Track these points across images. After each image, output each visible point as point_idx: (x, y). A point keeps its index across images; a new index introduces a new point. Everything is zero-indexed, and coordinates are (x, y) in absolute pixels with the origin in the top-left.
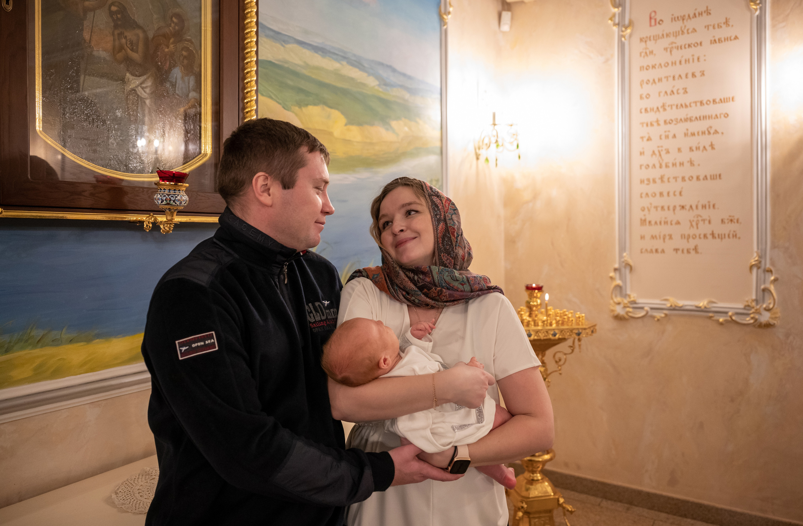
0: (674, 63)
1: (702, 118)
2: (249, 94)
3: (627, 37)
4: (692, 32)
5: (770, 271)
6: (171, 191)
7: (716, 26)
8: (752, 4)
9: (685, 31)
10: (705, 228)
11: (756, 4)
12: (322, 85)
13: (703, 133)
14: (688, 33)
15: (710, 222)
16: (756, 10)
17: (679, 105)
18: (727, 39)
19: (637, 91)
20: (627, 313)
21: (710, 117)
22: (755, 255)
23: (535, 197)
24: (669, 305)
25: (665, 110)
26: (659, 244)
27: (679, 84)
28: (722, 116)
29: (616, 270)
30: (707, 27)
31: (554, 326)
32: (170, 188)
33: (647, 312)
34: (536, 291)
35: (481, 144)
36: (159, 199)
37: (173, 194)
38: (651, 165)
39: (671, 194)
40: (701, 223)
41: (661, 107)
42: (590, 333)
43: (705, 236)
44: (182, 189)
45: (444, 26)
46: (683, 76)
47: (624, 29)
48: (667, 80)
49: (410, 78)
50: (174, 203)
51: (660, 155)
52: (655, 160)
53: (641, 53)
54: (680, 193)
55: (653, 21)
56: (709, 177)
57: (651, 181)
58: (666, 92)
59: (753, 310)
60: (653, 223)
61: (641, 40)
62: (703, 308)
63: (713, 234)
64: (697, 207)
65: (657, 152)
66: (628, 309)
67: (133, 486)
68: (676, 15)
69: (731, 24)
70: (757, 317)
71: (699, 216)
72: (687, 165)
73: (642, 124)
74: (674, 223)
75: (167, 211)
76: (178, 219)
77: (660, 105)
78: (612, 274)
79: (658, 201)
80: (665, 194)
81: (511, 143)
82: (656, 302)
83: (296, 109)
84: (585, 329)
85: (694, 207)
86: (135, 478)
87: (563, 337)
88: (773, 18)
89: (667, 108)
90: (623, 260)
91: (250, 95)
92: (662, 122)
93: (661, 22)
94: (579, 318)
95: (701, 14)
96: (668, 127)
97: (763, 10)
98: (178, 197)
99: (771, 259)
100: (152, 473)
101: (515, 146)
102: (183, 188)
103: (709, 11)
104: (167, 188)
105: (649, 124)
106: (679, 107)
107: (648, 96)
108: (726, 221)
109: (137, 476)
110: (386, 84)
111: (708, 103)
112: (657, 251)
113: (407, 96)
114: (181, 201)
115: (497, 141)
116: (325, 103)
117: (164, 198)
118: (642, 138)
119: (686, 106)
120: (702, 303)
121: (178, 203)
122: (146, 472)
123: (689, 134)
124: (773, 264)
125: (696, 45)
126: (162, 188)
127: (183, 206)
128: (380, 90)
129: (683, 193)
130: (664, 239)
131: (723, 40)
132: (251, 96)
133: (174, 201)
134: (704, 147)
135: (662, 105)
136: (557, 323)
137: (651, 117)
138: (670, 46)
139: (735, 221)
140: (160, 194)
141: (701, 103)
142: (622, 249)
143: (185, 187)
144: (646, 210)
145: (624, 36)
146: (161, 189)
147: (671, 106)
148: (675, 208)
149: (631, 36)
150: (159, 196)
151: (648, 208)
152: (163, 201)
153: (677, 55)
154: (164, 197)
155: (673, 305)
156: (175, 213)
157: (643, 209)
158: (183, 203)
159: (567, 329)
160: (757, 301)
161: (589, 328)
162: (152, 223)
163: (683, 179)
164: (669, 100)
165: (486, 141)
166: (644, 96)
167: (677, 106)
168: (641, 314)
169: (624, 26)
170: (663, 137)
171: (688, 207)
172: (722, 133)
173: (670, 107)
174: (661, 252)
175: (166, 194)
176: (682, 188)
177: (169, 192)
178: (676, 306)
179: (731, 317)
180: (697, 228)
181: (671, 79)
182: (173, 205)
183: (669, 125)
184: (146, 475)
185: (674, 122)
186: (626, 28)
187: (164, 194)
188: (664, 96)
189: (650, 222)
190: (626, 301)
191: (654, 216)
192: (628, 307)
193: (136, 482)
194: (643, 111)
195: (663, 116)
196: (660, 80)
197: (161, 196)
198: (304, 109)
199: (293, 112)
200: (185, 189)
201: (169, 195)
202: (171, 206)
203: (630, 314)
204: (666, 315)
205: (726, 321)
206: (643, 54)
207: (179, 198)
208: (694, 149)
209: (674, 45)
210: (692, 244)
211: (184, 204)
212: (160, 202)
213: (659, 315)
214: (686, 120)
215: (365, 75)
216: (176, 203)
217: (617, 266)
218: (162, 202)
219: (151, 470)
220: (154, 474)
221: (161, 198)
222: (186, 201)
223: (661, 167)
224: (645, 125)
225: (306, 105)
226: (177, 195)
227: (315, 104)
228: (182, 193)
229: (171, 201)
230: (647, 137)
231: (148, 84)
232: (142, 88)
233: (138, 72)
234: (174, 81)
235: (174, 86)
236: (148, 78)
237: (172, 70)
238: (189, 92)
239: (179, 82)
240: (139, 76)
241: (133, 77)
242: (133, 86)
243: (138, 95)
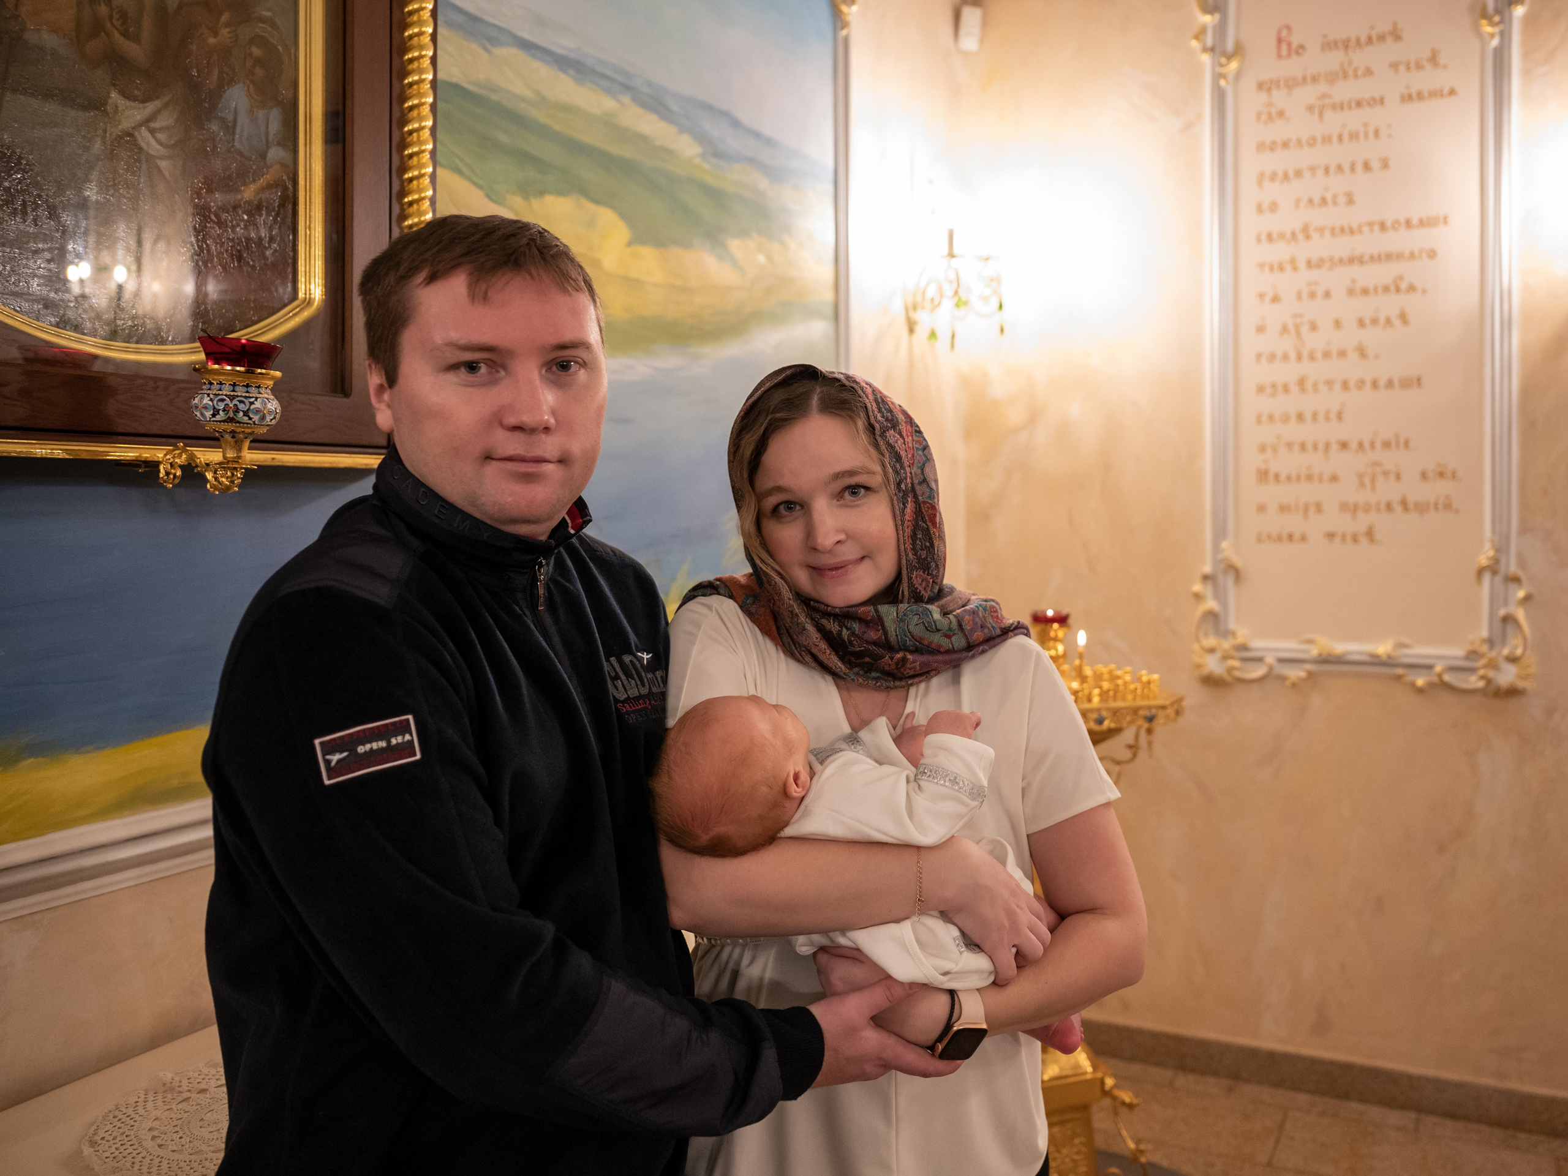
0: (1327, 140)
1: (1383, 257)
3: (1231, 77)
4: (1365, 75)
5: (1516, 580)
6: (237, 388)
7: (1413, 65)
8: (1484, 22)
9: (1351, 73)
10: (1388, 491)
11: (1492, 24)
12: (576, 148)
13: (1386, 289)
14: (1356, 76)
15: (1398, 477)
16: (1492, 35)
17: (1337, 229)
18: (1435, 94)
19: (1250, 194)
20: (1230, 670)
21: (1399, 256)
22: (1488, 546)
23: (1033, 418)
24: (1314, 652)
25: (1308, 237)
26: (1294, 523)
27: (1338, 185)
28: (1424, 255)
29: (1206, 578)
30: (1395, 66)
31: (1098, 700)
32: (236, 379)
33: (1271, 668)
34: (1056, 625)
35: (919, 299)
36: (206, 408)
37: (244, 395)
38: (1279, 355)
39: (1321, 417)
40: (1380, 480)
41: (1301, 231)
42: (1172, 714)
43: (1389, 507)
44: (266, 384)
45: (842, 28)
46: (1346, 167)
47: (1223, 60)
48: (1314, 174)
49: (769, 142)
50: (247, 418)
51: (1298, 334)
52: (1286, 344)
53: (1259, 115)
54: (1340, 416)
55: (1284, 47)
56: (1396, 383)
57: (1280, 387)
58: (1311, 201)
59: (1483, 662)
60: (1283, 477)
61: (1260, 86)
62: (1384, 657)
63: (1404, 503)
64: (1372, 445)
65: (1291, 328)
66: (1231, 662)
67: (135, 1121)
68: (1331, 38)
69: (1442, 61)
70: (1491, 674)
71: (1375, 464)
72: (1353, 356)
73: (1261, 266)
74: (1326, 477)
75: (227, 437)
76: (254, 457)
77: (1298, 226)
78: (1197, 587)
79: (1294, 432)
80: (1308, 416)
81: (985, 299)
82: (1290, 646)
83: (518, 201)
84: (1164, 707)
85: (1367, 445)
87: (1116, 724)
88: (1526, 55)
89: (1312, 233)
90: (1220, 556)
91: (419, 161)
92: (1302, 264)
93: (1301, 50)
94: (1148, 682)
95: (1381, 38)
96: (1315, 274)
97: (1505, 36)
99: (1520, 556)
101: (994, 304)
102: (267, 382)
103: (1398, 33)
104: (228, 381)
105: (1276, 266)
106: (1336, 233)
107: (1274, 207)
108: (1431, 475)
109: (142, 1097)
110: (718, 155)
111: (1396, 225)
112: (1290, 537)
113: (763, 183)
114: (264, 415)
115: (956, 293)
116: (584, 191)
117: (221, 406)
118: (1261, 296)
119: (1352, 232)
120: (1383, 649)
121: (255, 418)
122: (164, 1084)
123: (1358, 290)
124: (1522, 564)
125: (1372, 102)
126: (213, 380)
127: (268, 425)
128: (706, 166)
129: (1344, 415)
130: (1306, 512)
131: (1426, 94)
132: (421, 166)
133: (246, 413)
134: (1388, 319)
135: (1302, 226)
136: (1102, 694)
137: (1280, 252)
138: (1320, 103)
139: (1449, 475)
140: (208, 395)
141: (1383, 226)
142: (1220, 534)
143: (273, 378)
144: (1269, 449)
145: (1221, 75)
146: (211, 384)
147: (1321, 230)
148: (1327, 446)
149: (1237, 75)
150: (206, 400)
151: (1272, 445)
152: (218, 414)
153: (1334, 121)
154: (220, 403)
155: (1325, 653)
156: (247, 444)
157: (1262, 449)
158: (268, 418)
159: (1126, 707)
160: (1490, 642)
161: (1170, 704)
162: (181, 467)
163: (1345, 385)
164: (1319, 217)
165: (931, 292)
166: (1265, 206)
167: (1333, 230)
168: (1259, 672)
169: (1224, 53)
170: (1305, 295)
171: (1354, 445)
172: (1424, 291)
173: (1319, 231)
174: (1300, 540)
175: (226, 395)
176: (1343, 404)
177: (233, 390)
178: (1329, 655)
179: (1440, 675)
180: (1373, 489)
181: (1320, 173)
182: (244, 423)
183: (1316, 269)
185: (1327, 264)
186: (1229, 58)
188: (1307, 207)
189: (1276, 476)
190: (1227, 644)
191: (1286, 463)
192: (1232, 658)
193: (140, 1110)
194: (1264, 238)
195: (1304, 251)
196: (1298, 174)
197: (211, 400)
198: (536, 203)
199: (510, 208)
200: (271, 383)
201: (232, 398)
202: (238, 424)
203: (1237, 674)
204: (1310, 673)
205: (1431, 685)
206: (1263, 117)
207: (258, 405)
208: (1367, 321)
209: (1327, 101)
210: (1362, 522)
211: (271, 420)
212: (208, 414)
213: (1295, 673)
214: (1351, 261)
215: (671, 129)
216: (250, 419)
217: (1207, 569)
218: (214, 415)
219: (177, 1079)
220: (187, 1088)
221: (213, 405)
222: (277, 413)
223: (1299, 358)
224: (1267, 269)
225: (541, 193)
226: (253, 397)
227: (560, 193)
228: (266, 394)
229: (239, 412)
230: (1271, 294)
231: (166, 120)
232: (152, 132)
233: (139, 90)
234: (230, 118)
235: (230, 129)
236: (166, 106)
237: (225, 92)
238: (268, 148)
239: (243, 121)
240: (143, 101)
241: (129, 103)
242: (126, 125)
243: (141, 149)
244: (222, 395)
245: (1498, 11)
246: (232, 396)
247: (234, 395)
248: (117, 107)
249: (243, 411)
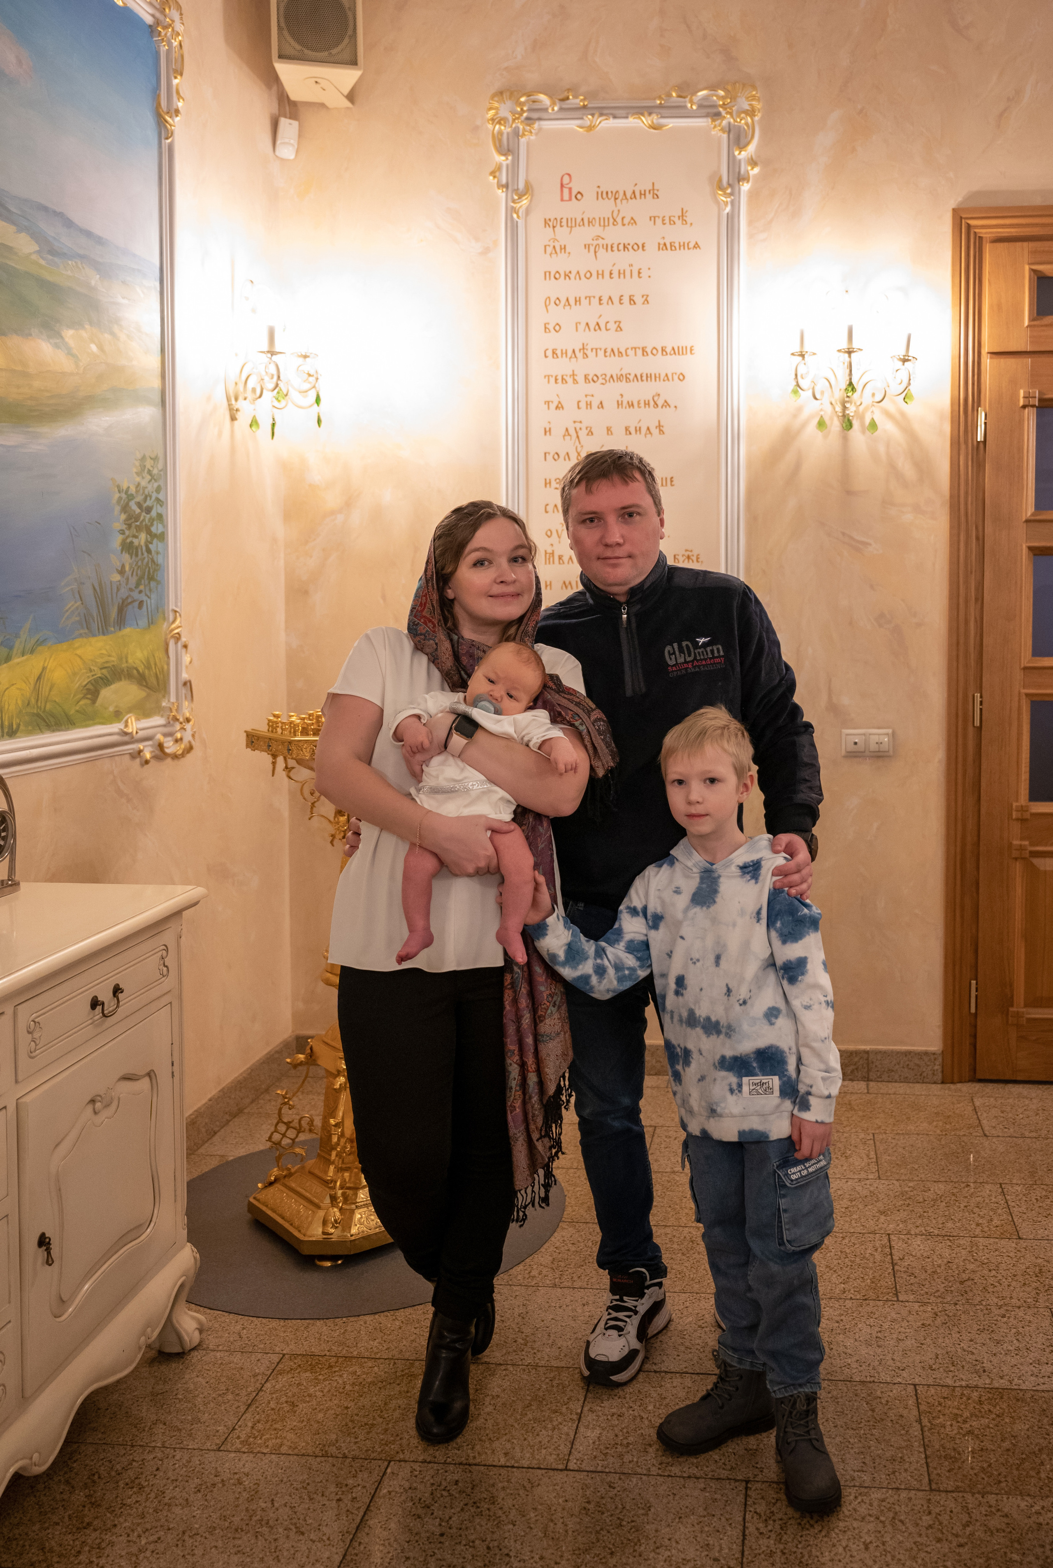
0: (600, 274)
1: (644, 378)
3: (521, 212)
4: (629, 223)
7: (667, 221)
8: (720, 192)
9: (619, 220)
11: (726, 195)
13: (647, 404)
14: (624, 225)
16: (726, 204)
17: (609, 350)
18: (684, 246)
19: (538, 316)
21: (657, 377)
23: (349, 503)
25: (586, 356)
27: (610, 313)
28: (676, 377)
30: (653, 219)
35: (241, 389)
41: (580, 350)
46: (616, 300)
47: (516, 197)
48: (590, 303)
49: (99, 242)
51: (578, 437)
52: (569, 446)
53: (545, 247)
55: (566, 191)
58: (587, 324)
61: (546, 222)
65: (572, 432)
68: (604, 189)
69: (689, 220)
73: (548, 377)
77: (577, 346)
81: (307, 393)
88: (750, 223)
89: (589, 352)
92: (580, 378)
93: (579, 196)
95: (643, 194)
96: (591, 388)
97: (735, 205)
101: (313, 399)
103: (656, 192)
105: (559, 379)
106: (608, 354)
107: (558, 328)
110: (52, 252)
111: (655, 352)
113: (95, 279)
118: (548, 403)
119: (620, 353)
123: (625, 403)
125: (636, 247)
128: (41, 262)
131: (677, 245)
134: (648, 429)
135: (580, 346)
137: (562, 366)
138: (595, 242)
139: (694, 558)
141: (644, 351)
144: (555, 534)
145: (514, 210)
149: (528, 212)
153: (606, 261)
157: (550, 534)
164: (595, 340)
165: (252, 384)
166: (551, 327)
169: (516, 191)
170: (583, 405)
172: (676, 407)
173: (594, 351)
181: (595, 302)
183: (592, 384)
185: (601, 381)
186: (520, 196)
188: (584, 330)
189: (560, 557)
194: (549, 353)
195: (583, 367)
196: (578, 301)
206: (549, 250)
208: (632, 430)
209: (600, 242)
214: (620, 378)
224: (552, 380)
230: (556, 404)
245: (730, 185)
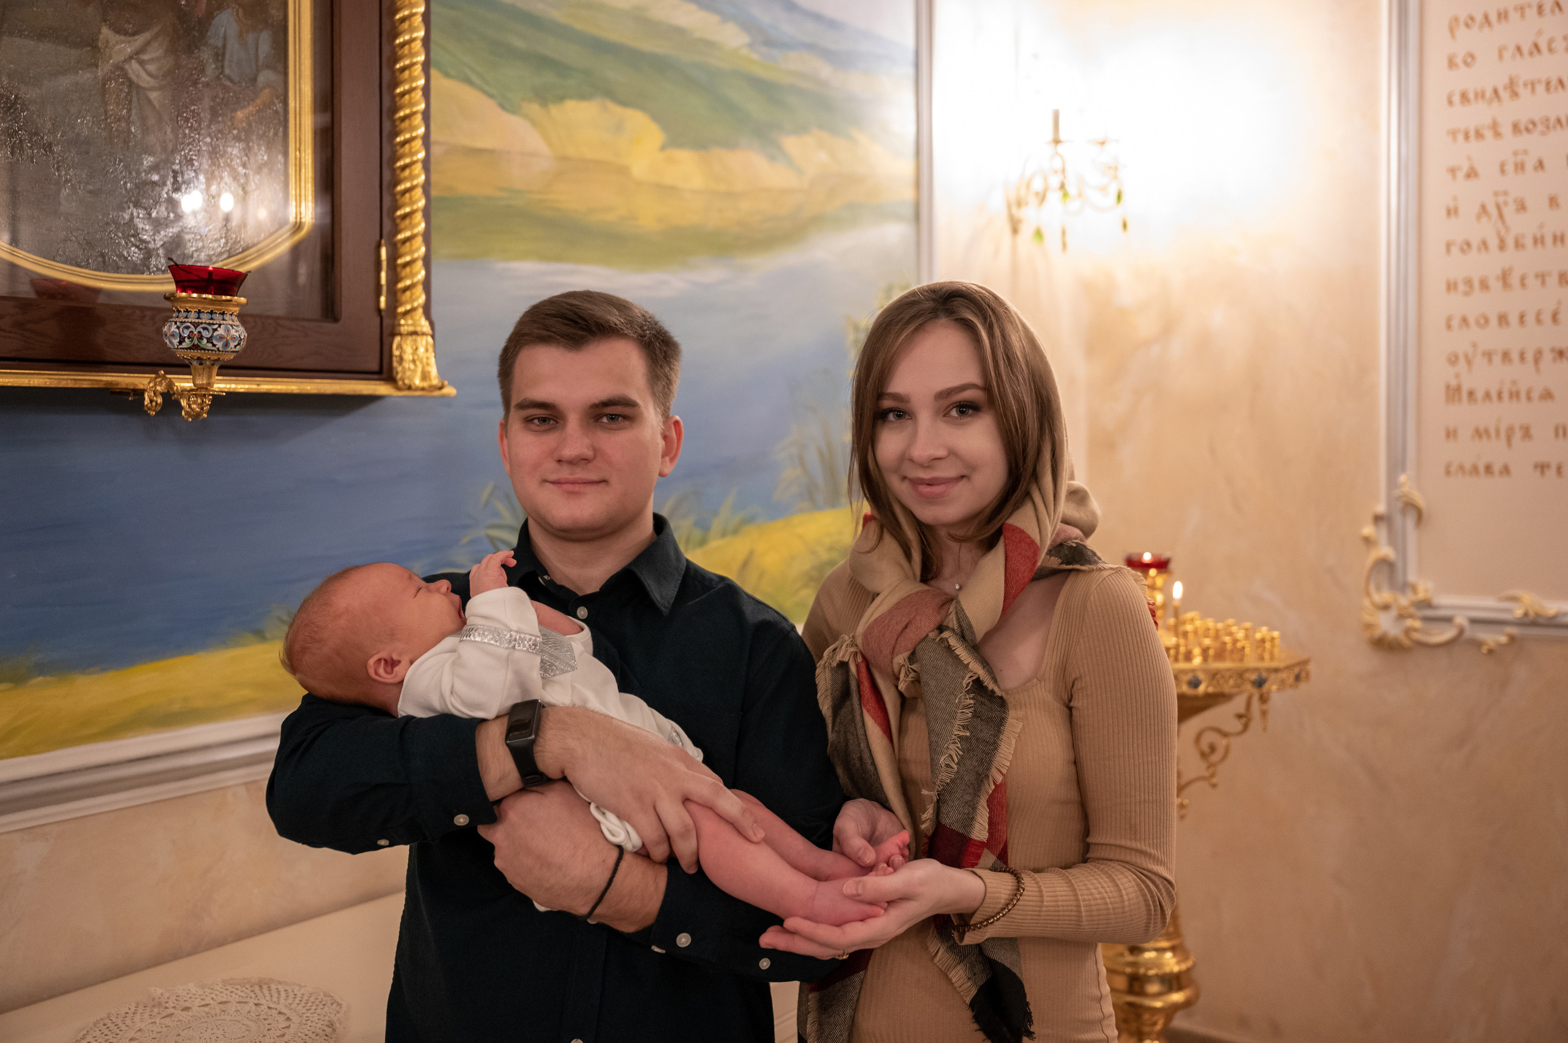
2: (407, 73)
6: (202, 315)
12: (601, 47)
17: (1554, 82)
19: (1439, 45)
20: (1408, 631)
23: (1167, 329)
24: (1519, 612)
25: (1515, 94)
26: (1494, 452)
27: (1554, 27)
29: (1378, 519)
31: (1197, 661)
32: (200, 306)
33: (1461, 631)
34: (1153, 572)
35: (1023, 193)
36: (173, 335)
37: (208, 322)
38: (1475, 243)
39: (1530, 319)
41: (1505, 88)
42: (1291, 680)
44: (231, 310)
46: (1565, 5)
48: (1523, 15)
49: (832, 24)
50: (211, 345)
51: (1501, 216)
54: (1555, 317)
57: (1476, 284)
58: (1519, 49)
60: (1480, 395)
65: (1492, 209)
66: (1409, 623)
67: (121, 1030)
73: (1453, 133)
74: (1535, 395)
75: (195, 363)
76: (222, 385)
77: (1501, 82)
78: (1368, 530)
79: (1494, 338)
80: (1513, 319)
81: (1103, 189)
82: (1486, 604)
83: (534, 109)
84: (1276, 670)
86: (127, 1013)
87: (1218, 690)
89: (1521, 90)
90: (1397, 492)
91: (410, 74)
92: (1506, 129)
94: (1263, 641)
96: (1524, 141)
98: (219, 329)
100: (167, 1002)
101: (1112, 195)
102: (231, 308)
104: (193, 308)
105: (1472, 134)
106: (1552, 89)
107: (1470, 59)
109: (133, 1009)
110: (770, 43)
112: (1488, 469)
113: (825, 71)
114: (227, 341)
115: (1062, 186)
116: (610, 93)
117: (186, 334)
118: (1453, 171)
121: (220, 345)
122: (154, 999)
126: (181, 307)
127: (233, 352)
128: (755, 56)
129: (1560, 317)
130: (1509, 439)
132: (412, 79)
133: (209, 340)
135: (1506, 81)
136: (1205, 651)
137: (1478, 115)
140: (176, 323)
142: (1396, 465)
143: (238, 305)
144: (1462, 361)
146: (179, 311)
147: (1532, 85)
148: (1538, 356)
150: (174, 328)
151: (1466, 356)
152: (184, 341)
154: (185, 331)
155: (1532, 613)
156: (215, 370)
157: (1453, 360)
158: (232, 345)
159: (1229, 670)
161: (1289, 668)
162: (162, 394)
163: (1562, 278)
164: (1528, 68)
166: (1459, 60)
167: (1548, 84)
168: (1446, 634)
170: (1510, 168)
173: (1529, 87)
174: (1501, 473)
175: (191, 323)
176: (1559, 303)
177: (199, 318)
178: (1537, 615)
181: (1531, 13)
182: (208, 350)
183: (1525, 135)
184: (154, 1006)
185: (1540, 127)
187: (185, 322)
188: (1513, 56)
189: (1471, 394)
190: (1404, 601)
191: (1483, 377)
192: (1411, 616)
193: (128, 1021)
194: (1456, 99)
195: (1508, 112)
197: (178, 328)
198: (554, 110)
199: (526, 117)
200: (236, 310)
201: (197, 325)
202: (203, 351)
203: (1417, 636)
204: (1512, 639)
207: (222, 331)
211: (235, 346)
212: (176, 341)
213: (1494, 638)
215: (714, 19)
216: (214, 345)
217: (1381, 508)
218: (180, 343)
219: (166, 995)
220: (172, 1005)
221: (180, 333)
222: (241, 339)
223: (1502, 246)
224: (1460, 137)
225: (560, 99)
226: (216, 324)
227: (582, 97)
228: (232, 320)
229: (203, 339)
230: (1465, 168)
231: (155, 52)
232: (142, 63)
233: (129, 23)
234: (220, 44)
235: (219, 56)
236: (155, 38)
237: (213, 18)
238: (258, 71)
239: (233, 45)
240: (134, 34)
241: (118, 37)
242: (117, 58)
243: (130, 81)
244: (188, 322)
246: (196, 323)
247: (198, 322)
248: (107, 42)
249: (207, 338)
